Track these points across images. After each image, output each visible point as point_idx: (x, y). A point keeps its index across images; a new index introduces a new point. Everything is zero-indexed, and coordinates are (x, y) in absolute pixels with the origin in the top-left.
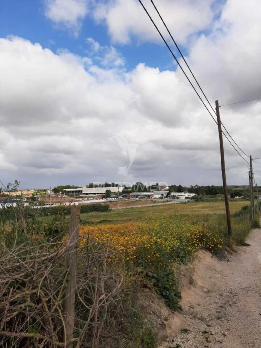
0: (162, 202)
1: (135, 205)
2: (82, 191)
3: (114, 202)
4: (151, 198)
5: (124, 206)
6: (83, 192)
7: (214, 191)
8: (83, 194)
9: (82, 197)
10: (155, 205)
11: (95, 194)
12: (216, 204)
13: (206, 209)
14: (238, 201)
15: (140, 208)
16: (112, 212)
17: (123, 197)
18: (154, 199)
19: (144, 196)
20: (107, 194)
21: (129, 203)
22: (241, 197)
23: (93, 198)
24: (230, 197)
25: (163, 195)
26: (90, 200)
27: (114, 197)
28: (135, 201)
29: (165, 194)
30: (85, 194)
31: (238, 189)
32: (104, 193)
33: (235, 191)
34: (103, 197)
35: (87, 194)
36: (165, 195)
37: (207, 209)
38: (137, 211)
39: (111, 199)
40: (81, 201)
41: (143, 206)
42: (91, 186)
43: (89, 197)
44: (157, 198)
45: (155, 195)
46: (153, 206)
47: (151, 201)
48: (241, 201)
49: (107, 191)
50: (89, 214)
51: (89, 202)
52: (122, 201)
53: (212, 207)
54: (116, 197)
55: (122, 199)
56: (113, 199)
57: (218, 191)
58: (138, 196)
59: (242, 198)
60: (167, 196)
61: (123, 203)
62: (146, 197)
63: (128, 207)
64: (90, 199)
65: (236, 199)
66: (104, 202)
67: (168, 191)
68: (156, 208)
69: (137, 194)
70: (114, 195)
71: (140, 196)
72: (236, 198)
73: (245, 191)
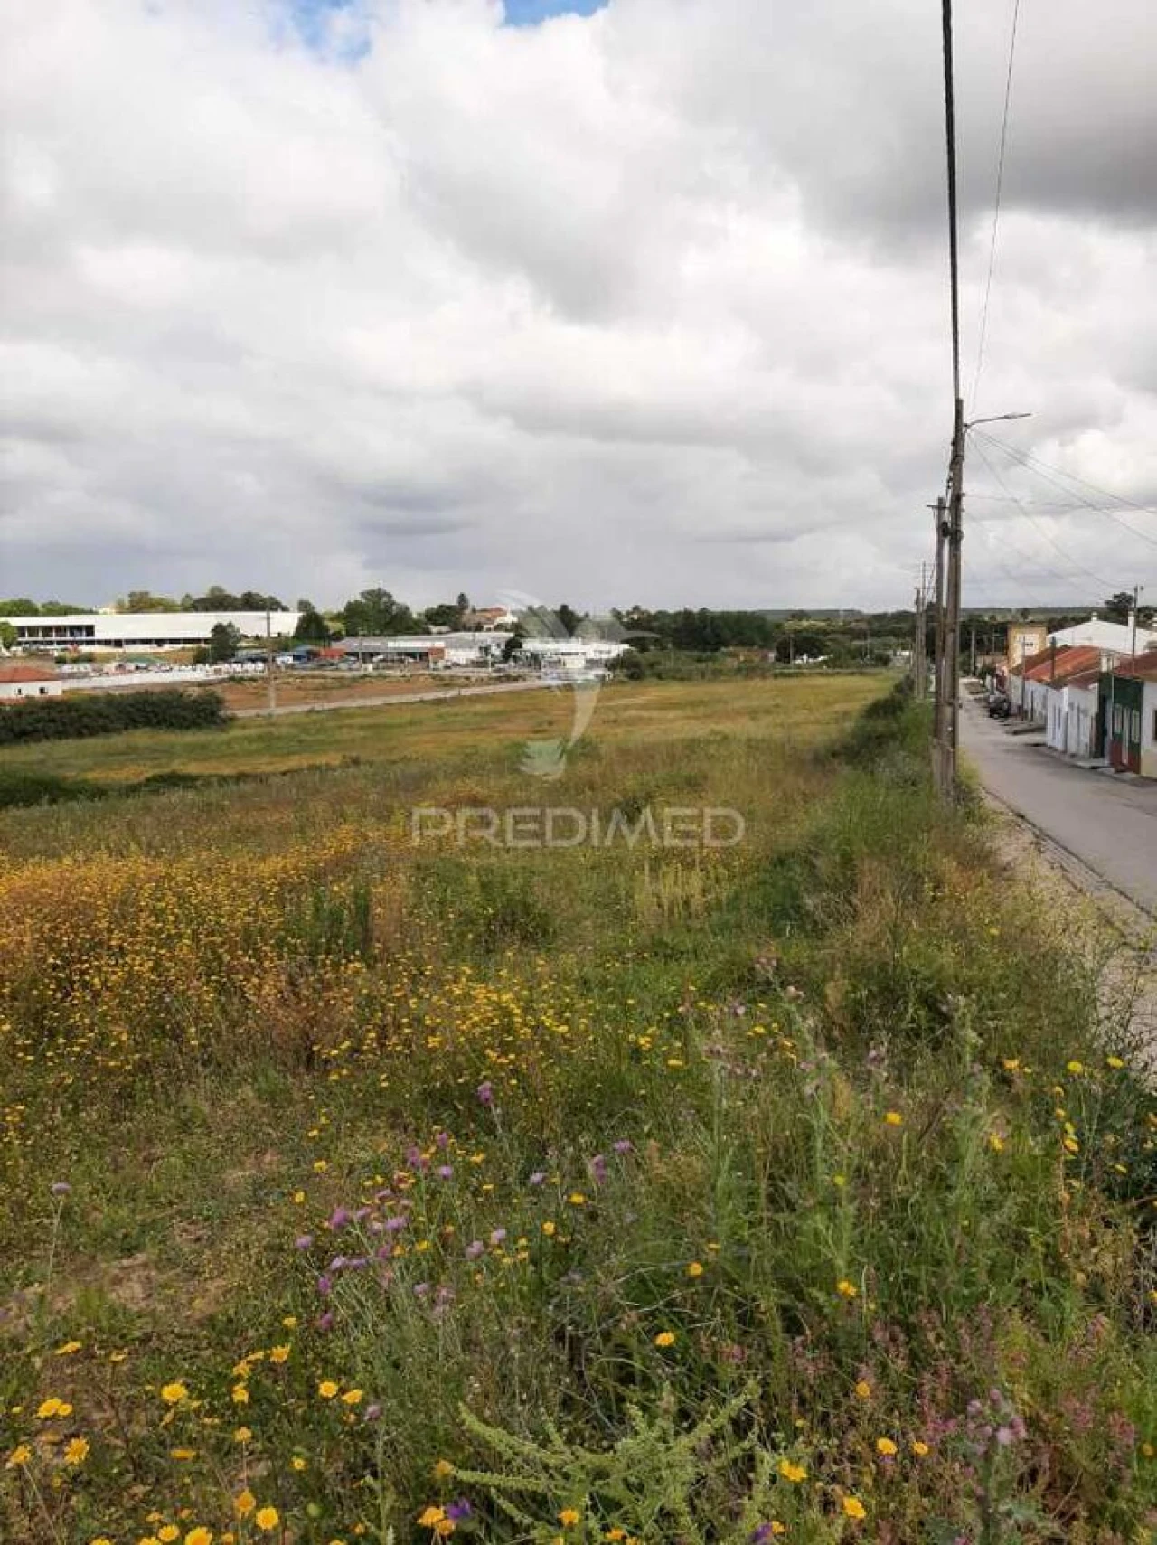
0: (481, 682)
1: (351, 696)
2: (90, 630)
3: (254, 684)
4: (432, 665)
5: (304, 700)
6: (98, 636)
7: (708, 630)
8: (99, 642)
9: (90, 659)
10: (452, 693)
11: (160, 642)
12: (721, 688)
13: (671, 714)
14: (810, 675)
15: (375, 710)
16: (236, 733)
17: (296, 658)
18: (447, 668)
19: (399, 654)
20: (222, 646)
21: (325, 689)
22: (821, 658)
23: (145, 663)
24: (777, 659)
25: (486, 650)
26: (130, 671)
27: (253, 661)
28: (354, 679)
29: (498, 645)
30: (107, 643)
31: (805, 623)
32: (206, 641)
33: (796, 632)
34: (200, 659)
35: (118, 643)
36: (496, 651)
37: (679, 713)
38: (362, 727)
39: (237, 667)
40: (85, 675)
41: (394, 700)
42: (140, 604)
43: (130, 658)
44: (463, 662)
45: (452, 652)
46: (439, 702)
47: (434, 677)
48: (821, 674)
49: (219, 630)
50: (118, 741)
51: (125, 680)
52: (290, 676)
53: (702, 702)
54: (264, 660)
55: (292, 667)
56: (249, 666)
57: (727, 634)
58: (372, 655)
59: (824, 662)
60: (507, 656)
61: (299, 688)
62: (411, 660)
63: (318, 707)
64: (131, 666)
65: (799, 667)
66: (200, 684)
67: (512, 635)
68: (456, 709)
69: (365, 644)
70: (254, 651)
71: (381, 657)
72: (799, 662)
73: (833, 632)
